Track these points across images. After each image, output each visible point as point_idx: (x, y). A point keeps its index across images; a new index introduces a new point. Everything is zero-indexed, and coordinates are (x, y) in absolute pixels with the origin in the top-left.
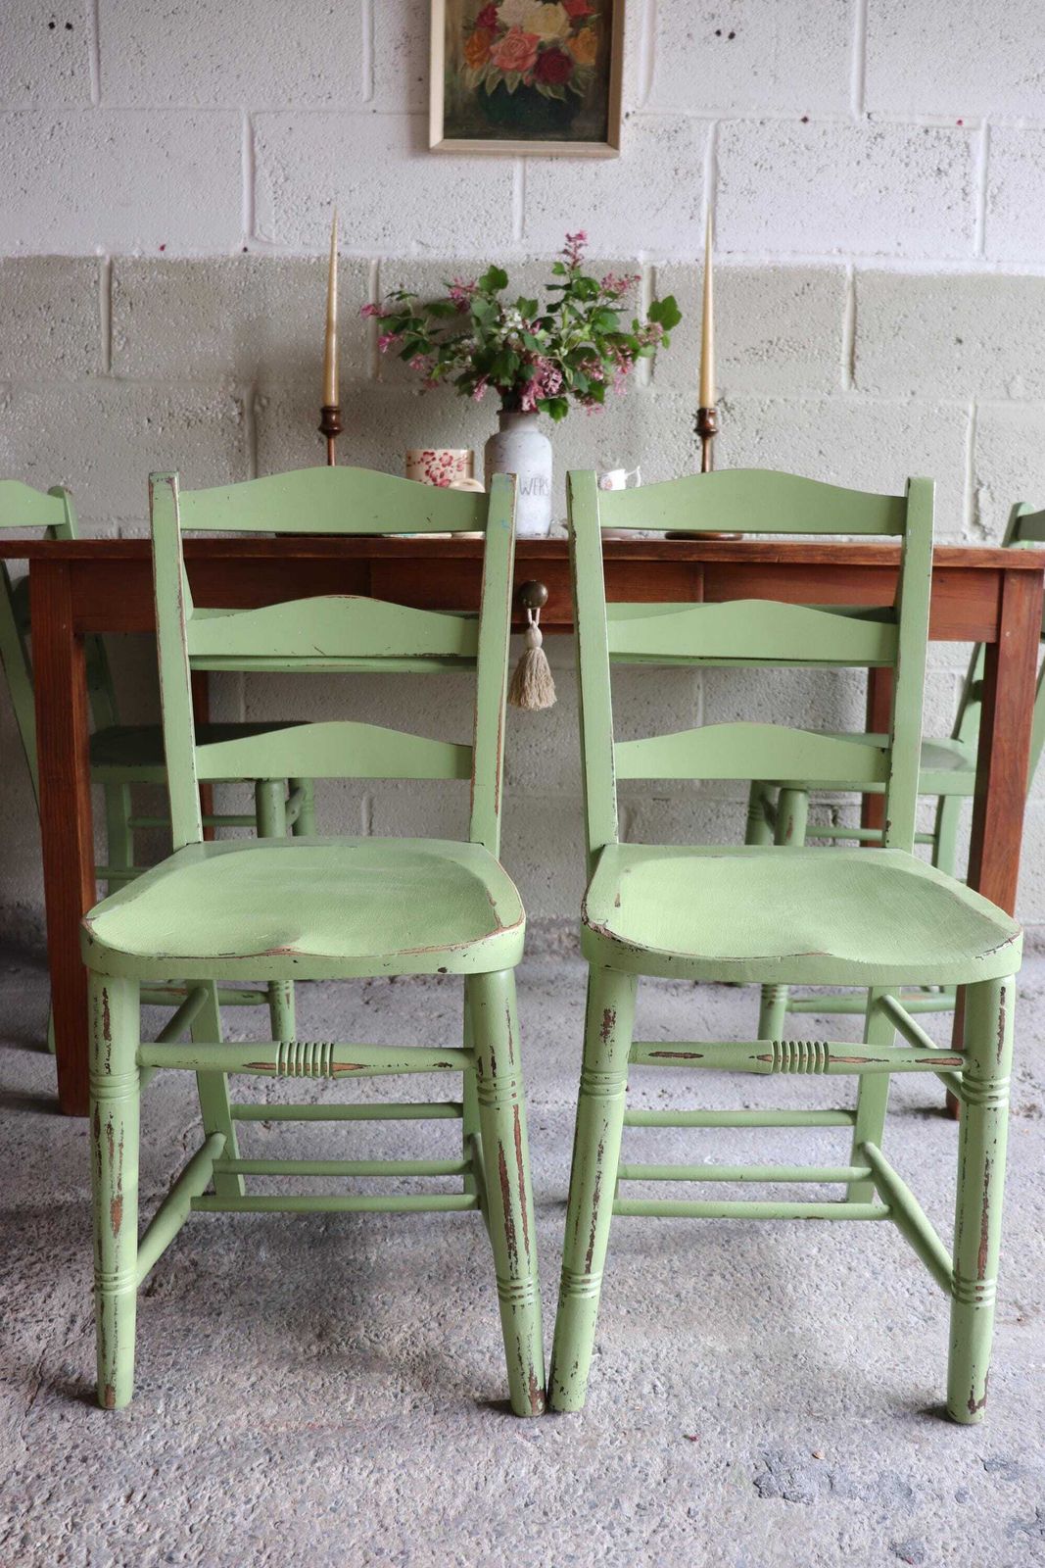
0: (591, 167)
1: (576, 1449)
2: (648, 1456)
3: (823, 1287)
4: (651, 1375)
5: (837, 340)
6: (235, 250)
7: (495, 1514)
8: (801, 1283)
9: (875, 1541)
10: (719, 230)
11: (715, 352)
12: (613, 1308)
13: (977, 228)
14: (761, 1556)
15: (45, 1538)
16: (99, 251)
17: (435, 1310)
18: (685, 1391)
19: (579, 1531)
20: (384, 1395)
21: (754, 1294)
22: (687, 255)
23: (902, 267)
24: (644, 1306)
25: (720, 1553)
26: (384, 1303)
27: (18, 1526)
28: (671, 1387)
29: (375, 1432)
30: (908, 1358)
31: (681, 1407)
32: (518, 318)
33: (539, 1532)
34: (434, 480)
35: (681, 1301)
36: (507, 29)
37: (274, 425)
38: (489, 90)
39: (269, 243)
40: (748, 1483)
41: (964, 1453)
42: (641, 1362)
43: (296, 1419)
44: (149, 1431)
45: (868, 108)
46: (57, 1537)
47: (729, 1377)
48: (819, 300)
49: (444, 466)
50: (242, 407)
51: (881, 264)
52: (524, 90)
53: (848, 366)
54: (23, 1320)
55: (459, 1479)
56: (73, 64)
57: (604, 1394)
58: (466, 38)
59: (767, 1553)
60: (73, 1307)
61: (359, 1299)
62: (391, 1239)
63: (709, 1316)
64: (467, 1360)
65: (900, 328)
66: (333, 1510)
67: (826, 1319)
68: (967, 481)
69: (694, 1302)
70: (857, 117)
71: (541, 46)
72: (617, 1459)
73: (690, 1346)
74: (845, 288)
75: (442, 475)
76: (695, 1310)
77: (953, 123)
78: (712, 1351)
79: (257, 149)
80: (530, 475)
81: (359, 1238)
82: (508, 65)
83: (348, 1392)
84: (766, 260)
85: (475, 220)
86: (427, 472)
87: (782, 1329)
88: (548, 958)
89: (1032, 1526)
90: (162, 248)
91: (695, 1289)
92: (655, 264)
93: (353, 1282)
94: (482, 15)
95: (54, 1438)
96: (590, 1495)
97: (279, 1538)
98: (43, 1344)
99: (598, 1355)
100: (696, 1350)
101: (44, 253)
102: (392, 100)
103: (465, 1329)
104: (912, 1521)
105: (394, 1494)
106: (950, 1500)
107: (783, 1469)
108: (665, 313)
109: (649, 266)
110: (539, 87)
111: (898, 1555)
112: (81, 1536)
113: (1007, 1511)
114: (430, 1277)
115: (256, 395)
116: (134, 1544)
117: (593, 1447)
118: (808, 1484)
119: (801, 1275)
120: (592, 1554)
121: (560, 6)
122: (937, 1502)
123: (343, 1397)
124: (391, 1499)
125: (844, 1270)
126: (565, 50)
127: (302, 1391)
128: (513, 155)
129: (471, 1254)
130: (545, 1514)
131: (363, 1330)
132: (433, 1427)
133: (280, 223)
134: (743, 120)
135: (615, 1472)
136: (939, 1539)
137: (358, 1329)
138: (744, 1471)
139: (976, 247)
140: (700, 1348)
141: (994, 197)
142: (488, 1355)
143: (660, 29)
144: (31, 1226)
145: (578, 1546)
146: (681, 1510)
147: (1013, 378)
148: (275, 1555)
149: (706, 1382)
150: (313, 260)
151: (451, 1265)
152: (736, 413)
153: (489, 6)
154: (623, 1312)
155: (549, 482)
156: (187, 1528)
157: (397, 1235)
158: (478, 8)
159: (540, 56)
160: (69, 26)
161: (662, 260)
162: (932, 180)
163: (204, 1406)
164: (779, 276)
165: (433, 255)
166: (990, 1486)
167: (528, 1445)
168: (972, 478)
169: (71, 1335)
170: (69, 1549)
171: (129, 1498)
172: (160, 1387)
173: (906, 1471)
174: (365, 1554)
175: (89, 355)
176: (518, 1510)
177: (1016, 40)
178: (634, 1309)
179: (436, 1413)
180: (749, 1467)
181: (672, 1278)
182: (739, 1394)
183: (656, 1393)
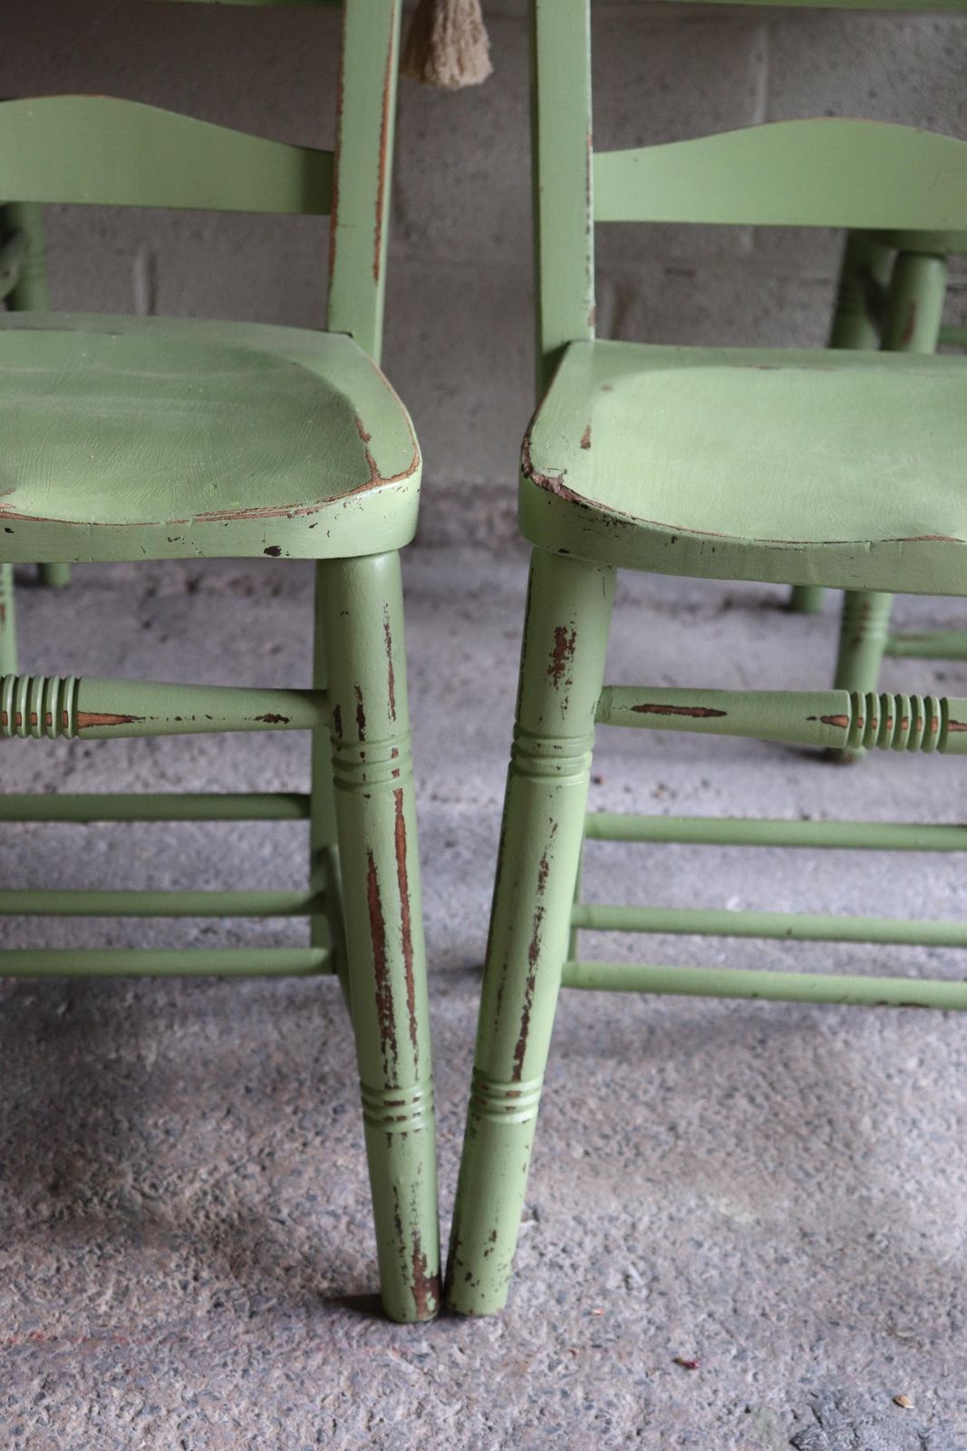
1: (490, 1377)
2: (611, 1392)
3: (924, 1125)
4: (621, 1258)
8: (886, 1116)
12: (560, 1146)
17: (256, 1144)
18: (678, 1287)
20: (164, 1285)
21: (804, 1131)
24: (614, 1143)
26: (167, 1132)
28: (655, 1279)
29: (148, 1347)
31: (671, 1311)
35: (677, 1137)
40: (780, 1441)
42: (606, 1236)
43: (10, 1327)
47: (754, 1265)
55: (290, 1424)
57: (541, 1286)
61: (125, 1125)
62: (182, 1025)
63: (724, 1164)
64: (308, 1228)
67: (927, 1177)
69: (700, 1141)
72: (558, 1397)
73: (690, 1211)
76: (701, 1153)
78: (728, 1222)
81: (127, 1024)
83: (102, 1282)
87: (850, 1190)
91: (702, 1118)
93: (114, 1098)
99: (532, 1222)
100: (701, 1220)
103: (306, 1176)
107: (843, 1422)
114: (248, 1090)
117: (518, 1371)
119: (888, 1103)
123: (92, 1290)
127: (22, 1280)
129: (321, 1051)
131: (130, 1178)
132: (247, 1338)
135: (555, 1416)
137: (121, 1175)
138: (775, 1421)
140: (707, 1217)
142: (345, 1219)
149: (714, 1273)
151: (285, 1070)
154: (578, 1152)
157: (192, 1018)
167: (408, 1368)
178: (597, 1149)
179: (252, 1315)
180: (783, 1415)
181: (664, 1099)
182: (771, 1294)
183: (629, 1288)
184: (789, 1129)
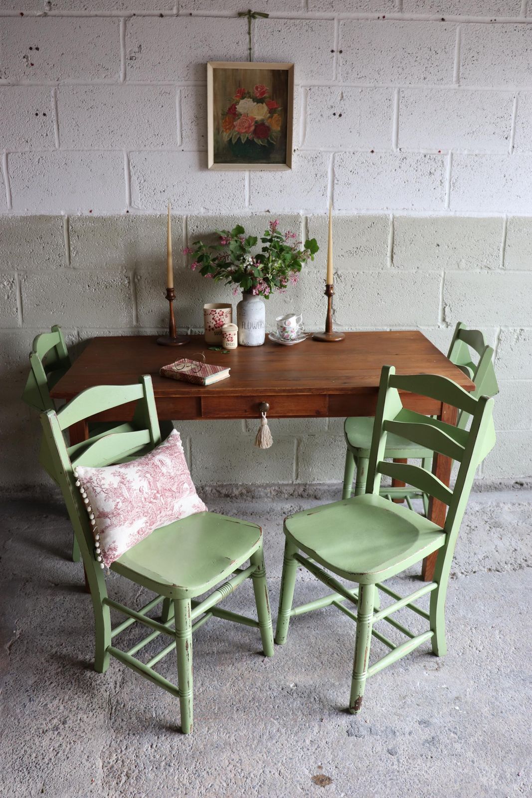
0: (279, 174)
1: (290, 723)
4: (313, 694)
5: (386, 246)
6: (123, 212)
7: (267, 746)
9: (383, 749)
10: (335, 200)
11: (333, 253)
13: (446, 197)
14: (348, 755)
15: (129, 761)
16: (62, 213)
17: (240, 672)
19: (293, 750)
21: (348, 661)
22: (321, 212)
23: (414, 214)
24: (310, 667)
25: (336, 755)
26: (222, 670)
27: (119, 757)
28: (320, 699)
29: (226, 720)
30: (398, 685)
32: (250, 260)
33: (281, 751)
34: (216, 322)
35: (323, 665)
36: (241, 115)
37: (144, 287)
38: (234, 142)
39: (138, 209)
40: (345, 732)
41: (413, 719)
42: (310, 689)
43: (200, 716)
44: (152, 723)
45: (400, 146)
46: (133, 760)
48: (378, 229)
49: (220, 316)
50: (129, 279)
51: (405, 213)
52: (250, 142)
53: (390, 257)
54: (99, 685)
55: (255, 734)
56: (47, 131)
57: (299, 702)
58: (223, 119)
59: (350, 755)
60: (114, 678)
61: (213, 669)
63: (332, 671)
65: (413, 241)
66: (217, 747)
68: (440, 304)
69: (327, 665)
70: (395, 150)
71: (256, 122)
73: (326, 683)
74: (389, 224)
75: (219, 320)
76: (328, 668)
77: (437, 152)
79: (131, 168)
80: (257, 321)
81: (209, 644)
82: (242, 131)
83: (215, 706)
84: (356, 213)
85: (228, 198)
86: (213, 319)
88: (266, 500)
89: (431, 742)
90: (91, 211)
91: (327, 660)
92: (308, 216)
94: (230, 109)
95: (122, 727)
96: (296, 738)
97: (201, 757)
98: (108, 693)
100: (328, 684)
101: (38, 214)
102: (191, 145)
104: (395, 742)
105: (235, 741)
106: (407, 735)
107: (356, 727)
108: (312, 246)
109: (305, 216)
110: (255, 140)
111: (389, 753)
112: (140, 759)
113: (423, 738)
115: (135, 274)
116: (157, 761)
117: (296, 721)
118: (364, 732)
120: (297, 757)
121: (264, 104)
122: (403, 735)
124: (234, 743)
125: (379, 650)
126: (266, 124)
127: (200, 706)
128: (245, 170)
130: (282, 745)
131: (216, 682)
132: (244, 717)
133: (143, 200)
134: (345, 152)
135: (303, 729)
136: (402, 747)
138: (344, 727)
139: (446, 205)
141: (454, 183)
143: (309, 113)
144: (90, 645)
145: (293, 755)
146: (324, 742)
147: (461, 260)
148: (201, 763)
149: (331, 696)
150: (158, 216)
152: (342, 278)
153: (233, 105)
154: (303, 670)
155: (264, 322)
156: (172, 755)
158: (228, 106)
159: (256, 126)
160: (44, 115)
161: (310, 214)
162: (427, 177)
163: (168, 713)
164: (361, 220)
165: (210, 214)
166: (420, 730)
167: (275, 721)
168: (443, 302)
169: (117, 689)
170: (137, 764)
171: (151, 746)
172: (152, 707)
173: (394, 726)
174: (229, 761)
175: (61, 258)
176: (274, 744)
177: (464, 117)
178: (307, 669)
179: (244, 712)
180: (345, 726)
181: (320, 656)
182: (342, 700)
183: (315, 701)
184: (345, 661)
